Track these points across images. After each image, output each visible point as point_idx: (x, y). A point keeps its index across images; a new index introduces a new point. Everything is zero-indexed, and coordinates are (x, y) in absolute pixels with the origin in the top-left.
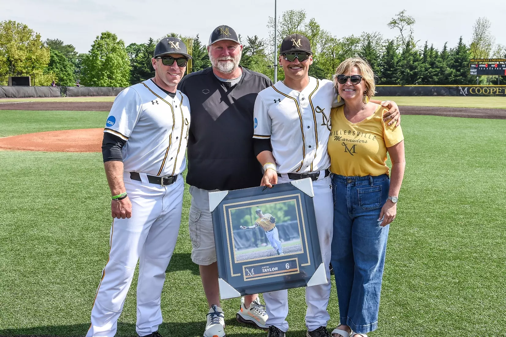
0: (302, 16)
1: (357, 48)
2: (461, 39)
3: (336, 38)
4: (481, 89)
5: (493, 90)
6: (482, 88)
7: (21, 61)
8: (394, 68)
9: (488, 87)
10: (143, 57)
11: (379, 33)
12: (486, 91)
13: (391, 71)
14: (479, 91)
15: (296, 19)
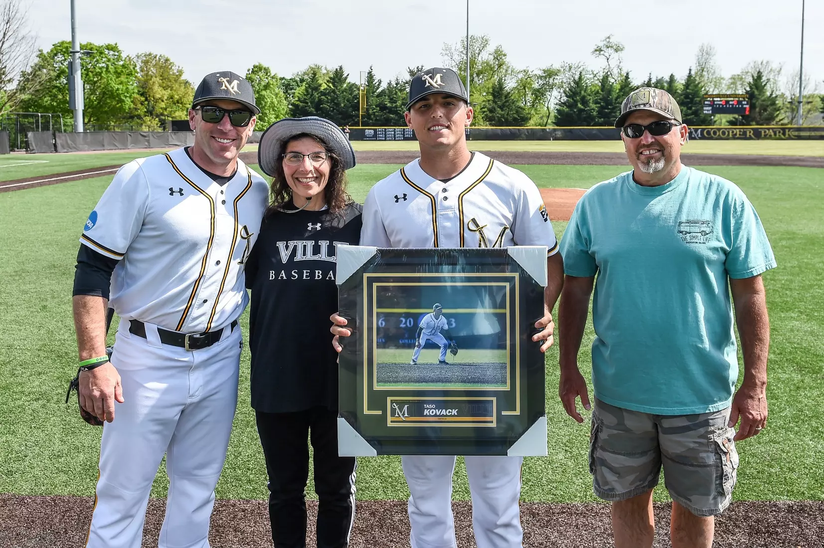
0: (485, 43)
1: (556, 81)
2: (690, 70)
3: (528, 69)
4: (718, 132)
5: (733, 132)
6: (719, 129)
7: (163, 101)
8: (612, 105)
9: (726, 129)
10: (304, 94)
11: (584, 63)
12: (724, 133)
13: (609, 109)
14: (715, 133)
15: (477, 45)
